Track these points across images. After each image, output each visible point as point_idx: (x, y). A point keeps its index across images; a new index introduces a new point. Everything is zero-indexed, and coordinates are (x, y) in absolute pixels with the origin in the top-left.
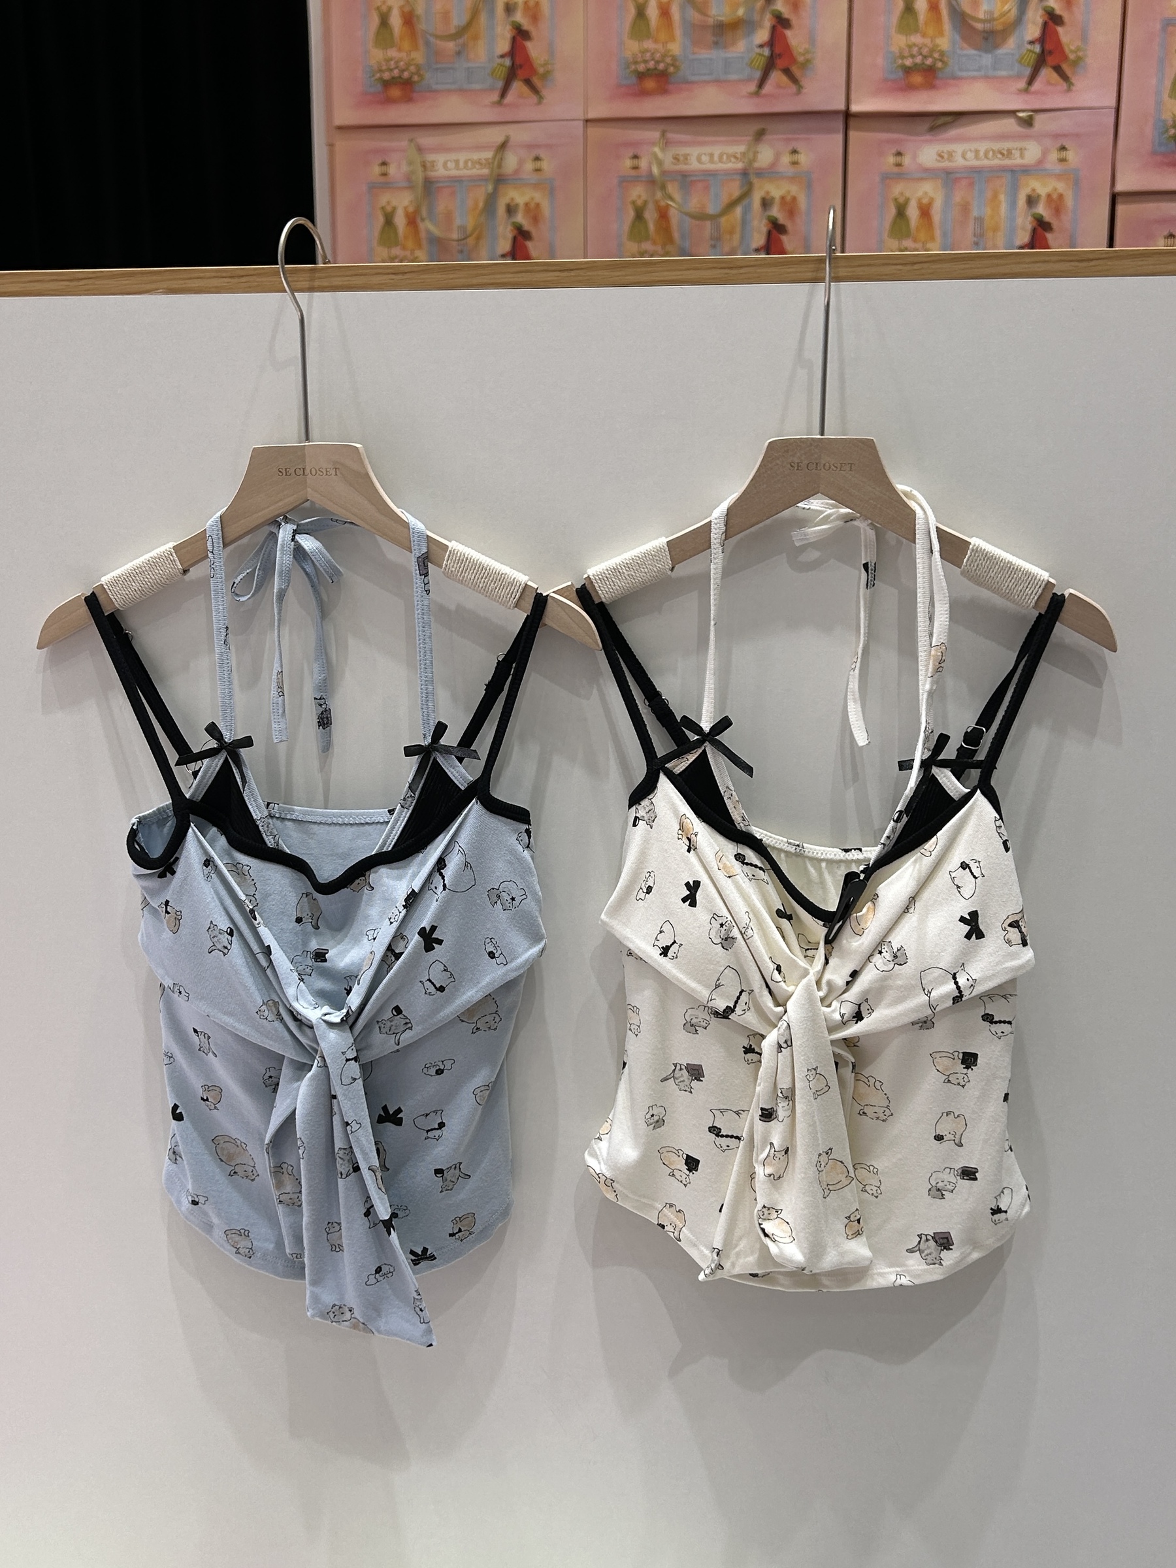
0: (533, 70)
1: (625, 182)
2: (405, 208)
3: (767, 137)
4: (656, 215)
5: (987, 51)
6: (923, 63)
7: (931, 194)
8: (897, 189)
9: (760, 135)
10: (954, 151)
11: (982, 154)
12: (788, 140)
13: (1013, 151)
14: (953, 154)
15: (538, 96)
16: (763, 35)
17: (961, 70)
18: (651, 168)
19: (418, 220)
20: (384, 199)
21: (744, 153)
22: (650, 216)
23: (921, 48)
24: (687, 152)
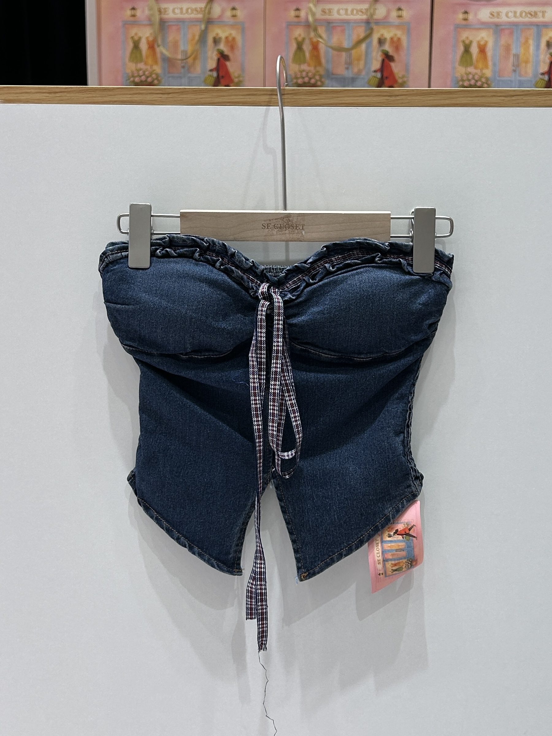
1: (291, 26)
2: (147, 38)
4: (310, 47)
7: (486, 38)
11: (518, 14)
12: (396, 2)
13: (538, 13)
14: (500, 13)
18: (307, 17)
19: (156, 46)
20: (133, 32)
21: (367, 9)
22: (307, 47)
24: (331, 8)
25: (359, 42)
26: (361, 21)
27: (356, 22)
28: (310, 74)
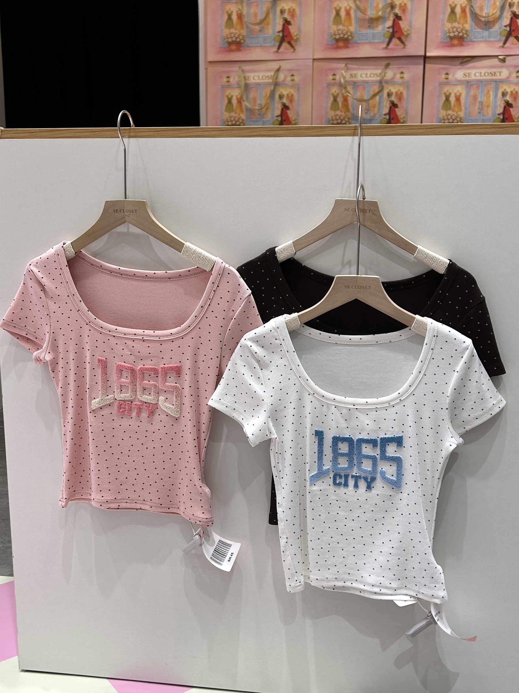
0: (292, 38)
1: (329, 85)
2: (237, 96)
3: (390, 67)
4: (342, 99)
5: (486, 30)
6: (458, 35)
7: (461, 91)
8: (446, 89)
9: (387, 66)
10: (471, 73)
11: (483, 74)
12: (399, 68)
13: (497, 73)
14: (471, 74)
15: (293, 49)
16: (389, 23)
17: (474, 38)
18: (340, 80)
19: (242, 101)
20: (228, 92)
21: (380, 73)
22: (340, 100)
23: (457, 29)
24: (356, 73)
25: (375, 95)
26: (376, 81)
27: (373, 82)
28: (342, 118)
